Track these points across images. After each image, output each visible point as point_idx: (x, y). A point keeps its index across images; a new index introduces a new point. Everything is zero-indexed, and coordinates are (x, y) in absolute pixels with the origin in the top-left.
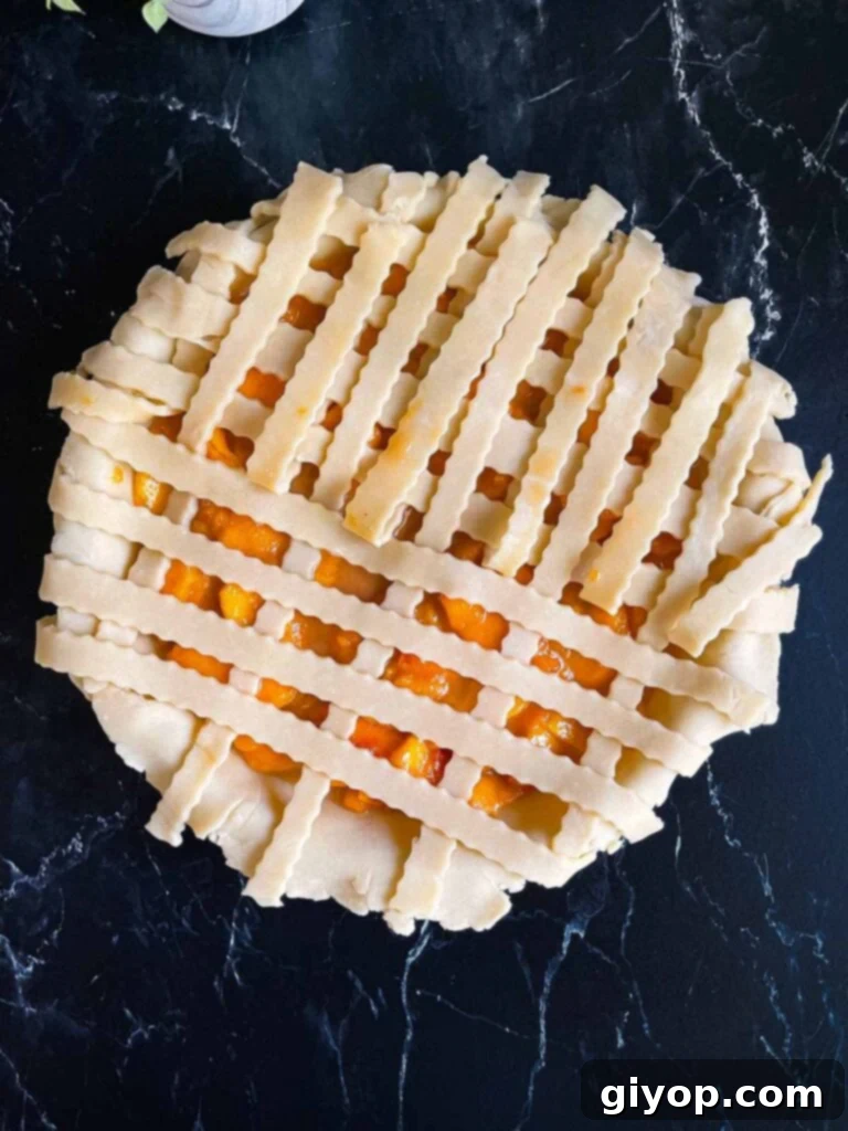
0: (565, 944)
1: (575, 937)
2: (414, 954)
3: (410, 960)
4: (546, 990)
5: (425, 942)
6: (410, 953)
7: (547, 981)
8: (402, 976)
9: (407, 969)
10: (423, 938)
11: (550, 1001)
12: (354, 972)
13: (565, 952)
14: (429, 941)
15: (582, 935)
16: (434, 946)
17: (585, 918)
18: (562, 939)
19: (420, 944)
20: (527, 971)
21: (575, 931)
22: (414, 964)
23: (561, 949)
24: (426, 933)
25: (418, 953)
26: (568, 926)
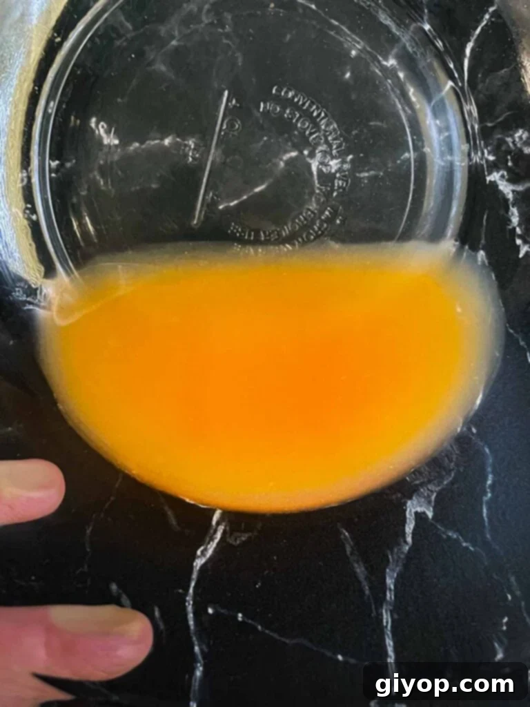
0: (409, 528)
1: (420, 517)
2: (203, 553)
3: (199, 563)
4: (390, 596)
5: (219, 535)
6: (199, 552)
7: (390, 582)
8: (187, 590)
9: (195, 576)
10: (215, 531)
11: (396, 609)
12: (119, 586)
13: (409, 539)
14: (224, 532)
15: (430, 514)
16: (231, 541)
17: (432, 491)
18: (403, 521)
19: (212, 539)
20: (360, 570)
21: (419, 509)
22: (203, 567)
23: (404, 534)
24: (218, 523)
25: (210, 552)
26: (409, 503)
